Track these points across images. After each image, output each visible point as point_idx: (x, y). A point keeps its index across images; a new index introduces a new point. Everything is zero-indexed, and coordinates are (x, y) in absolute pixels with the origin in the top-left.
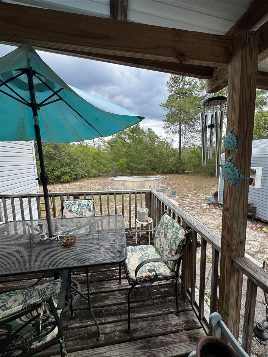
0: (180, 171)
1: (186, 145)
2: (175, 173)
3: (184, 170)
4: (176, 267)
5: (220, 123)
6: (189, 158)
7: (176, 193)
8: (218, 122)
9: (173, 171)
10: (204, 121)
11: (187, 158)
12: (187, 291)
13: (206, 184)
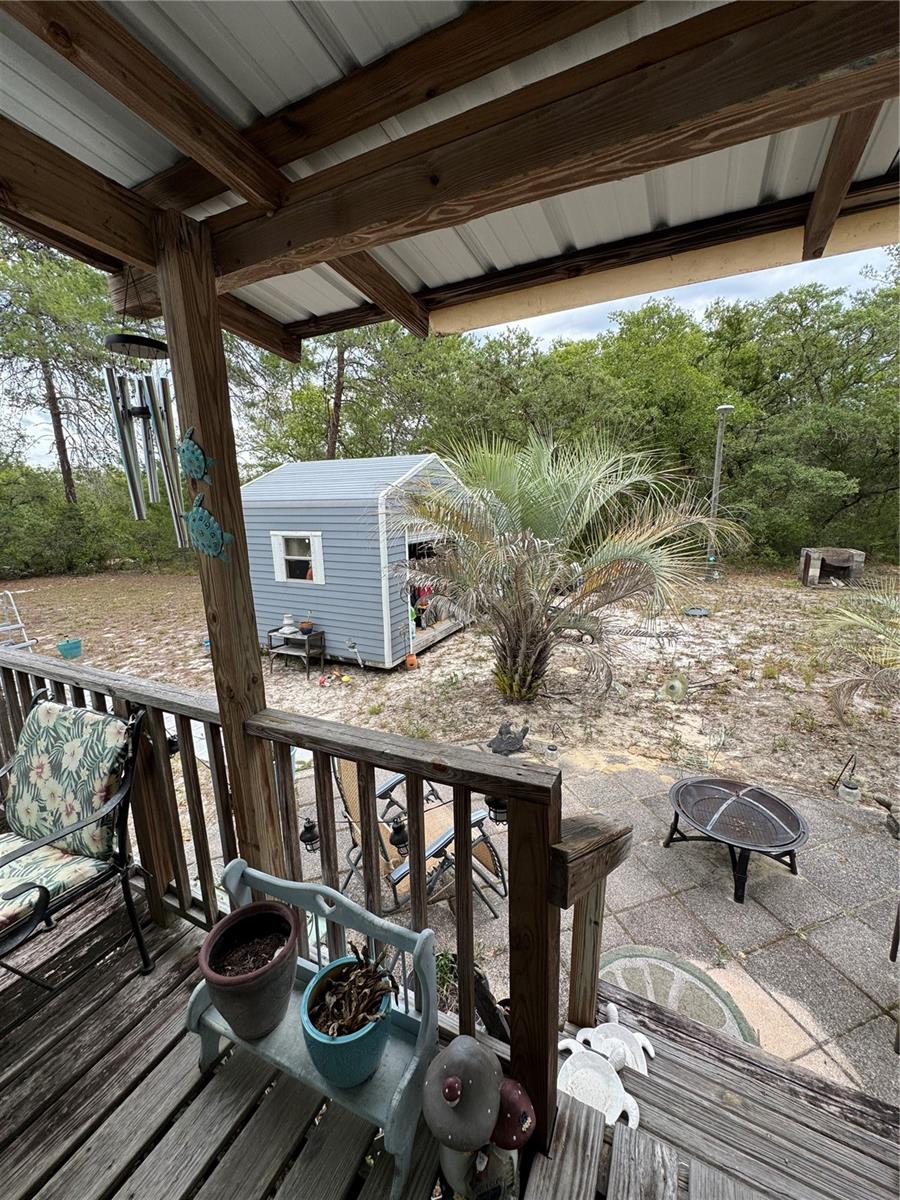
0: (82, 562)
1: (90, 460)
2: (61, 573)
3: (102, 558)
4: (115, 840)
5: (163, 408)
6: (113, 511)
7: (80, 647)
8: (158, 407)
9: (48, 566)
10: (119, 394)
11: (104, 510)
12: (166, 893)
13: (192, 598)
